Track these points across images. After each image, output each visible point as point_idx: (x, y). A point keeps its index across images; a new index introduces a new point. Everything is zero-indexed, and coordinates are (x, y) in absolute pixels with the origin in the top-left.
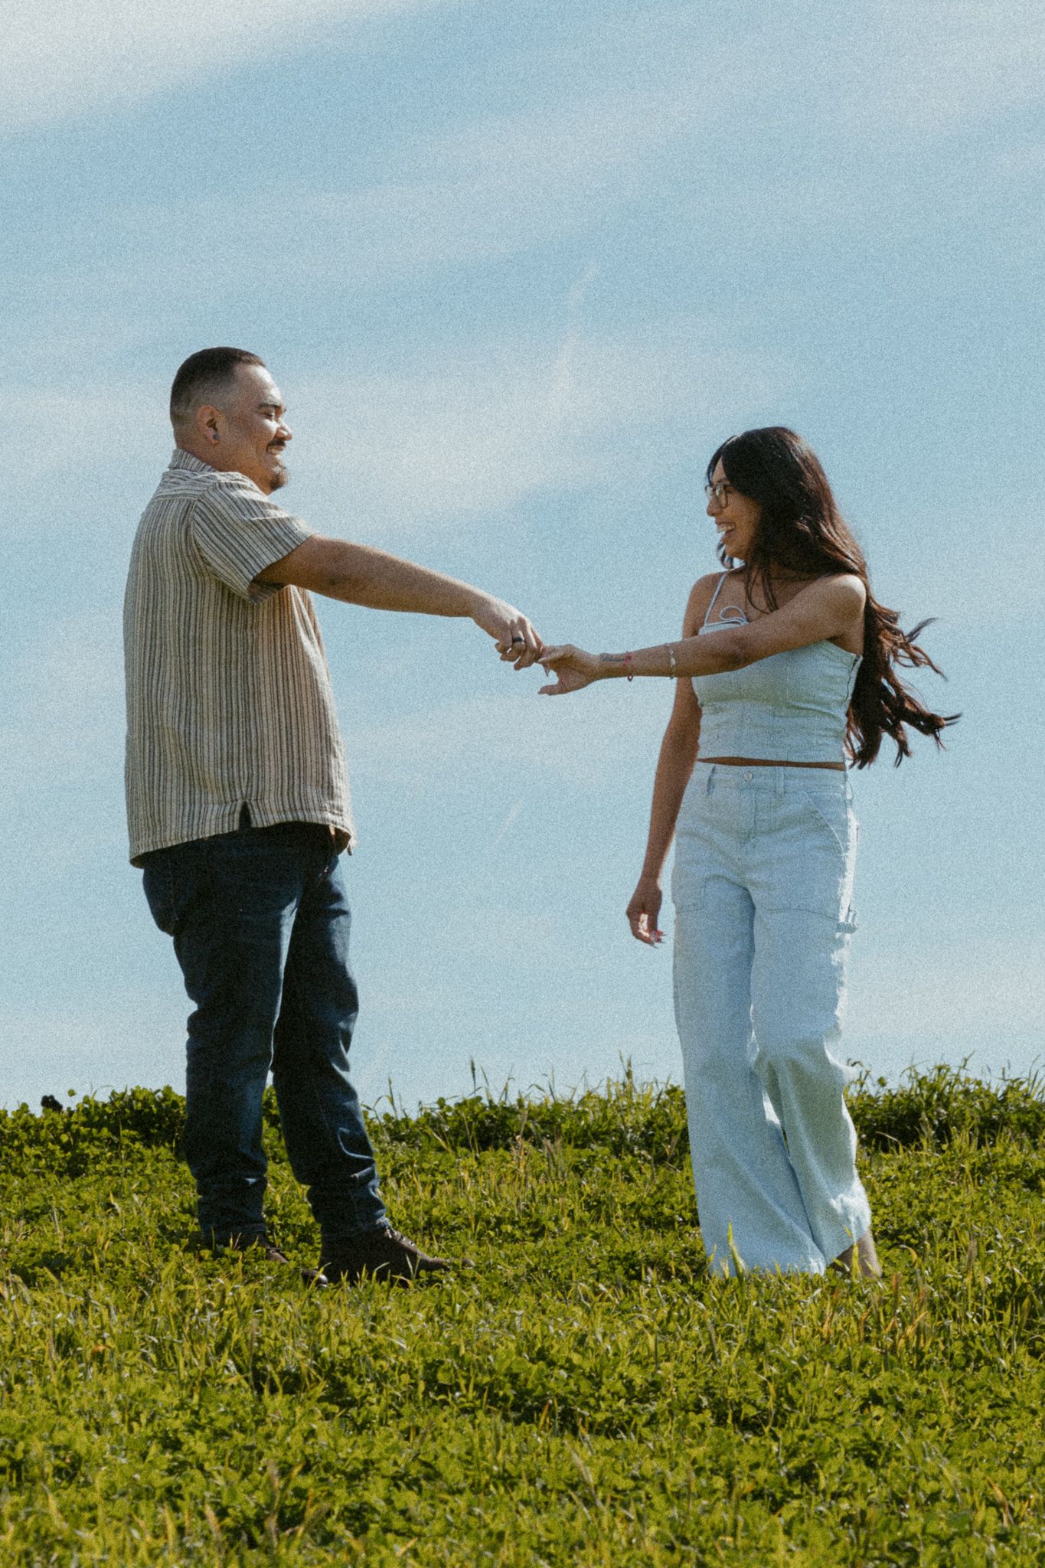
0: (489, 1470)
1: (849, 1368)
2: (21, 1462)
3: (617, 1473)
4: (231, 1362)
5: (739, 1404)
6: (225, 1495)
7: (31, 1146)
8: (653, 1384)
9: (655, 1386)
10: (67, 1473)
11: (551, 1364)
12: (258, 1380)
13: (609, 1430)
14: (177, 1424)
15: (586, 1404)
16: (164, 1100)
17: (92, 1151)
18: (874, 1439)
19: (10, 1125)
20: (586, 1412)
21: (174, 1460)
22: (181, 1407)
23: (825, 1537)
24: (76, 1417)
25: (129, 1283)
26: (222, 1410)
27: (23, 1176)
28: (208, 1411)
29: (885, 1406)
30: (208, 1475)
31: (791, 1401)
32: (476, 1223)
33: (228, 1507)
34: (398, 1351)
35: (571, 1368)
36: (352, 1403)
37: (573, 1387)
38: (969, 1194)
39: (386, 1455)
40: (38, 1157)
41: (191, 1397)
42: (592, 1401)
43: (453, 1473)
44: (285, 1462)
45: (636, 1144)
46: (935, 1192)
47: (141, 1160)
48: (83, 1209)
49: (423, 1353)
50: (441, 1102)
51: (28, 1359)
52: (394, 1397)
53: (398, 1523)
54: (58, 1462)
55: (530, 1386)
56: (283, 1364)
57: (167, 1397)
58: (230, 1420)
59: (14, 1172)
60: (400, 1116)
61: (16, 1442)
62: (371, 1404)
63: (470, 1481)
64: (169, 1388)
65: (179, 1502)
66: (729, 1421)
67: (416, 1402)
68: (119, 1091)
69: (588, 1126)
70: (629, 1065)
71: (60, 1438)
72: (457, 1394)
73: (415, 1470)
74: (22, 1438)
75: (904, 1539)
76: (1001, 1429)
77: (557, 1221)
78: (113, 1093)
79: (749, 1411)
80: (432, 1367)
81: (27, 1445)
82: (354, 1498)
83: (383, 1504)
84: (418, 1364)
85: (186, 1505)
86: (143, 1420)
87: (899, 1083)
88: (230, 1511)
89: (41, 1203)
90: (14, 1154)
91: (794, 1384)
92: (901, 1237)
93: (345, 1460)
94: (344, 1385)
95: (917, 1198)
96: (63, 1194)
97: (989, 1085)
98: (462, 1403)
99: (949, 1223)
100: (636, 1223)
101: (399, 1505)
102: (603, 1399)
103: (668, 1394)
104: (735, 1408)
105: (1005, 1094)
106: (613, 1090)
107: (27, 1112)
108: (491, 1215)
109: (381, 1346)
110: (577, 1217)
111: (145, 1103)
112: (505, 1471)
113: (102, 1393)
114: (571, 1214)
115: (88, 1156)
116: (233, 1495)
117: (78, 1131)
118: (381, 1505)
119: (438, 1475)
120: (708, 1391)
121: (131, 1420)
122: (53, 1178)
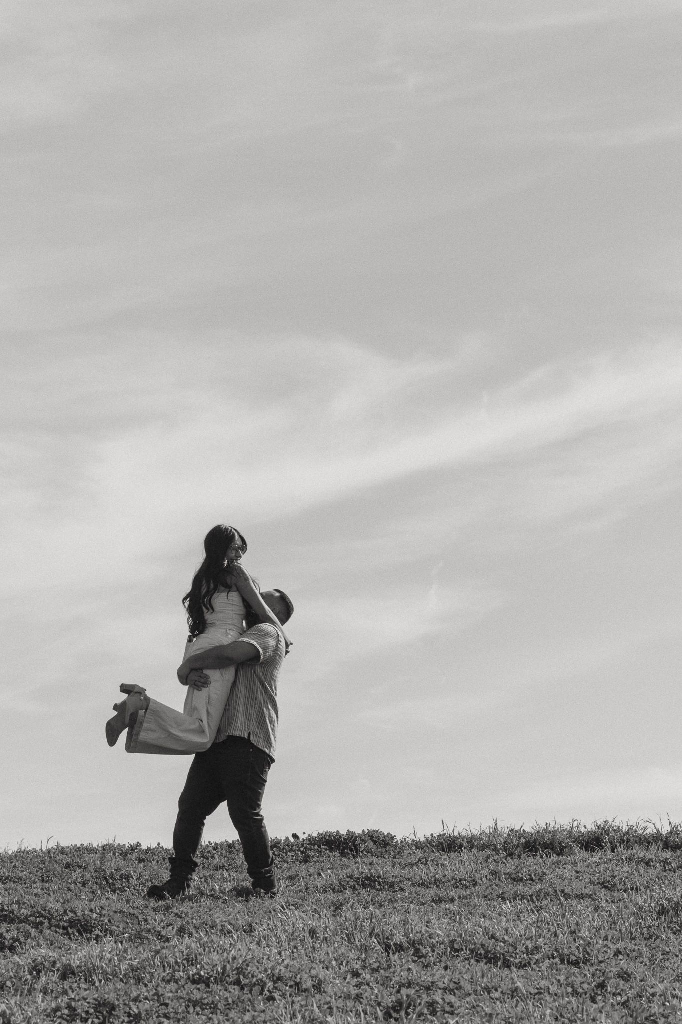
0: (480, 986)
1: (606, 940)
2: (299, 983)
3: (529, 986)
4: (376, 940)
5: (569, 956)
6: (379, 997)
7: (290, 852)
8: (536, 948)
9: (537, 948)
10: (317, 987)
11: (497, 940)
12: (387, 948)
13: (521, 966)
14: (357, 966)
15: (511, 957)
16: (336, 836)
17: (312, 854)
18: (624, 970)
19: (283, 845)
20: (512, 960)
21: (358, 982)
22: (358, 959)
23: (618, 1015)
24: (319, 964)
25: (330, 905)
26: (374, 960)
27: (288, 863)
28: (369, 961)
29: (623, 955)
30: (372, 989)
31: (588, 954)
32: (452, 881)
33: (381, 1002)
34: (438, 935)
35: (504, 942)
36: (422, 956)
37: (506, 950)
38: (626, 868)
39: (440, 980)
40: (292, 856)
41: (362, 955)
42: (514, 955)
43: (468, 987)
44: (401, 983)
45: (501, 849)
46: (614, 868)
47: (329, 857)
48: (310, 876)
49: (448, 936)
50: (432, 835)
51: (298, 939)
52: (438, 954)
53: (448, 1009)
54: (313, 983)
55: (489, 949)
56: (394, 940)
57: (352, 955)
58: (377, 965)
59: (284, 862)
60: (418, 840)
61: (297, 975)
62: (430, 957)
63: (473, 990)
64: (353, 951)
65: (361, 1000)
66: (565, 962)
67: (447, 956)
68: (321, 833)
69: (484, 843)
70: (496, 821)
71: (313, 972)
72: (462, 953)
73: (452, 986)
74: (299, 973)
75: (650, 1016)
76: (667, 964)
77: (481, 880)
78: (319, 833)
79: (573, 958)
80: (452, 942)
81: (301, 976)
82: (429, 998)
83: (441, 1001)
84: (446, 940)
85: (364, 1002)
86: (344, 965)
87: (591, 827)
88: (382, 1004)
89: (295, 874)
90: (284, 855)
91: (589, 947)
92: (605, 884)
93: (424, 981)
94: (419, 949)
95: (608, 870)
96: (302, 870)
97: (622, 828)
98: (464, 956)
99: (622, 879)
100: (509, 880)
101: (447, 1001)
102: (518, 954)
103: (541, 951)
104: (567, 957)
105: (628, 831)
106: (491, 831)
107: (288, 840)
108: (458, 877)
109: (432, 934)
110: (488, 878)
111: (330, 837)
112: (486, 986)
113: (328, 954)
114: (486, 877)
115: (310, 855)
116: (383, 997)
117: (306, 846)
118: (440, 1001)
119: (460, 987)
120: (556, 950)
121: (340, 965)
122: (298, 863)
